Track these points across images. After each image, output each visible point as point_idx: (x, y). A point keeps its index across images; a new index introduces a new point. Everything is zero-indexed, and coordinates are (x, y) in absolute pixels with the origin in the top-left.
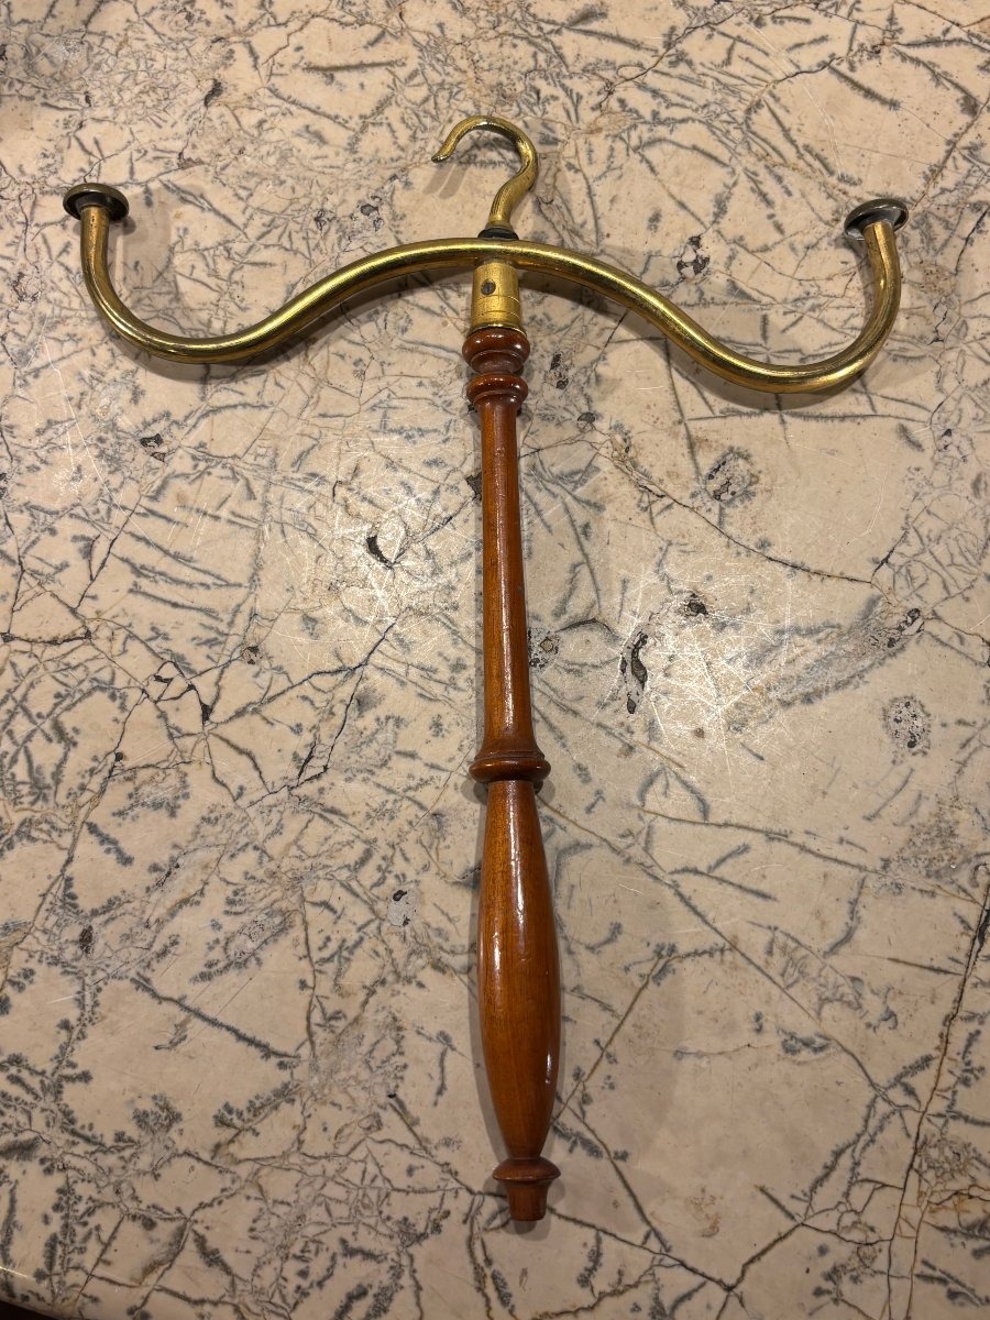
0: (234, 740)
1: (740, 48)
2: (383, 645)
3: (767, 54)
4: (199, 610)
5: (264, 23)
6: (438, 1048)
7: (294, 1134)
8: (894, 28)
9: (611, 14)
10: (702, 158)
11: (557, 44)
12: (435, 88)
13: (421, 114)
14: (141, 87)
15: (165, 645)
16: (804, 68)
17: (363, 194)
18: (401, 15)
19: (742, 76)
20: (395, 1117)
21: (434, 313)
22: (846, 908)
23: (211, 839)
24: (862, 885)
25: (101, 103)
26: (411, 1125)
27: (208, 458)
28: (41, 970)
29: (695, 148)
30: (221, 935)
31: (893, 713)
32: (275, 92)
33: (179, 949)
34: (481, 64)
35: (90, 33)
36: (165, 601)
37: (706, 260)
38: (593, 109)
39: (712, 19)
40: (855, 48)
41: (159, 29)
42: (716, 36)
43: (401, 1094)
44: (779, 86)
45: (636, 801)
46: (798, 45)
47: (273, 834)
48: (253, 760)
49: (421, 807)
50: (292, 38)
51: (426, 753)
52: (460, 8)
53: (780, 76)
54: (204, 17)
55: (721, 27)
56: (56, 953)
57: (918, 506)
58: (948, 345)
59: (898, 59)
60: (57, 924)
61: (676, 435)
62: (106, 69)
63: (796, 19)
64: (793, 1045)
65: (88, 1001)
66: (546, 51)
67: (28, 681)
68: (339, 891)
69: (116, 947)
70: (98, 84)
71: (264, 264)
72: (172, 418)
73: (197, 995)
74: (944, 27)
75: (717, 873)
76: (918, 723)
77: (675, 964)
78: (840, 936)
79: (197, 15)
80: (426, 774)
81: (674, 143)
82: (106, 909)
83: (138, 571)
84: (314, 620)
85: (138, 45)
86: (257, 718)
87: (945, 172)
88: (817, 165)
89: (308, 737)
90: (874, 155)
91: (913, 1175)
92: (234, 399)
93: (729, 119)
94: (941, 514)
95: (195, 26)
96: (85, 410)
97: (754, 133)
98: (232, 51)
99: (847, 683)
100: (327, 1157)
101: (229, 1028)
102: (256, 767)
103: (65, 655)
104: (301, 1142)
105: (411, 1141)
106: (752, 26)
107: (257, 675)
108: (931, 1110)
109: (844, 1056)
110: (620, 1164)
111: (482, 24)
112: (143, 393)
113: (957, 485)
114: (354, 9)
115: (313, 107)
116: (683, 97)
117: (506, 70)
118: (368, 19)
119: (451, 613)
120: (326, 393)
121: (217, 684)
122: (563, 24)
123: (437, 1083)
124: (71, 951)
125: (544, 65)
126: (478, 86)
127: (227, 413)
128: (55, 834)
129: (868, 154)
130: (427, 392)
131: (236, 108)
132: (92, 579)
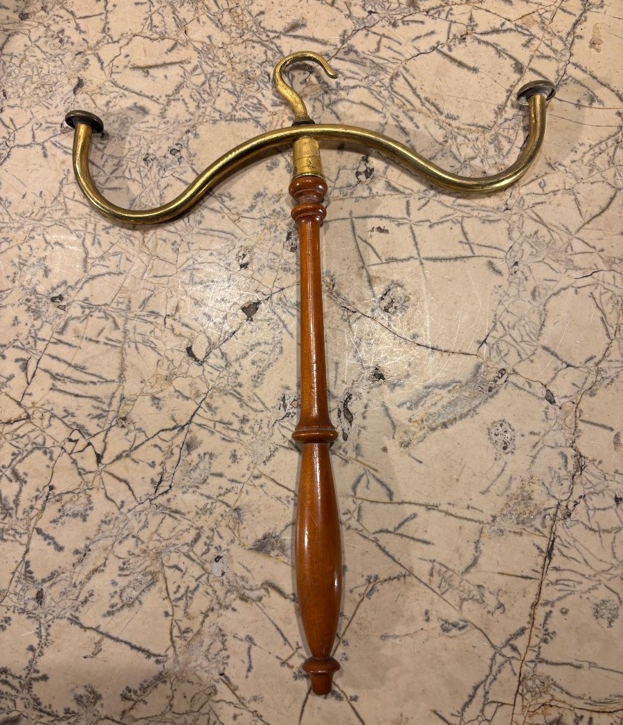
1: (385, 41)
2: (200, 411)
3: (400, 44)
4: (91, 397)
5: (105, 41)
6: (247, 644)
7: (167, 701)
8: (473, 24)
9: (308, 24)
10: (366, 109)
11: (278, 45)
12: (209, 76)
13: (202, 92)
14: (35, 85)
15: (73, 420)
16: (422, 51)
17: (171, 143)
18: (186, 32)
19: (387, 58)
20: (224, 687)
21: (216, 211)
22: (472, 545)
23: (107, 533)
24: (481, 532)
25: (12, 96)
26: (234, 690)
28: (15, 617)
29: (362, 103)
30: (118, 589)
31: (493, 431)
32: (115, 84)
33: (94, 599)
34: (234, 60)
35: (4, 55)
36: (71, 394)
37: (372, 170)
38: (301, 83)
39: (367, 25)
40: (451, 37)
41: (44, 49)
42: (371, 35)
43: (227, 673)
44: (408, 63)
45: (350, 492)
46: (418, 38)
47: (143, 528)
48: (128, 484)
49: (228, 506)
50: (122, 50)
51: (229, 473)
52: (220, 26)
53: (409, 57)
54: (70, 40)
55: (373, 29)
56: (23, 607)
57: (501, 308)
58: (514, 212)
59: (476, 42)
60: (22, 589)
61: (361, 276)
62: (14, 76)
63: (416, 22)
64: (447, 626)
65: (44, 633)
66: (272, 49)
68: (183, 558)
69: (57, 600)
70: (10, 84)
71: (115, 189)
72: (69, 284)
73: (107, 624)
74: (501, 22)
75: (399, 531)
76: (508, 435)
77: (379, 586)
78: (470, 562)
79: (66, 39)
80: (229, 485)
81: (349, 101)
82: (50, 578)
84: (159, 399)
85: (32, 60)
87: (507, 109)
88: (433, 109)
89: (159, 469)
90: (466, 101)
91: (519, 696)
93: (381, 85)
94: (515, 312)
95: (65, 46)
96: (17, 283)
97: (396, 92)
98: (87, 60)
99: (466, 415)
100: (187, 713)
101: (126, 643)
102: (130, 489)
104: (171, 706)
105: (234, 699)
106: (391, 27)
108: (527, 658)
109: (476, 631)
110: (354, 703)
111: (233, 35)
112: (50, 270)
113: (523, 294)
114: (158, 30)
115: (138, 92)
116: (353, 72)
117: (249, 62)
118: (167, 36)
119: (238, 389)
122: (281, 33)
123: (247, 665)
124: (31, 605)
125: (271, 58)
126: (233, 73)
127: (99, 279)
128: (17, 537)
129: (462, 101)
131: (92, 94)
132: (28, 384)
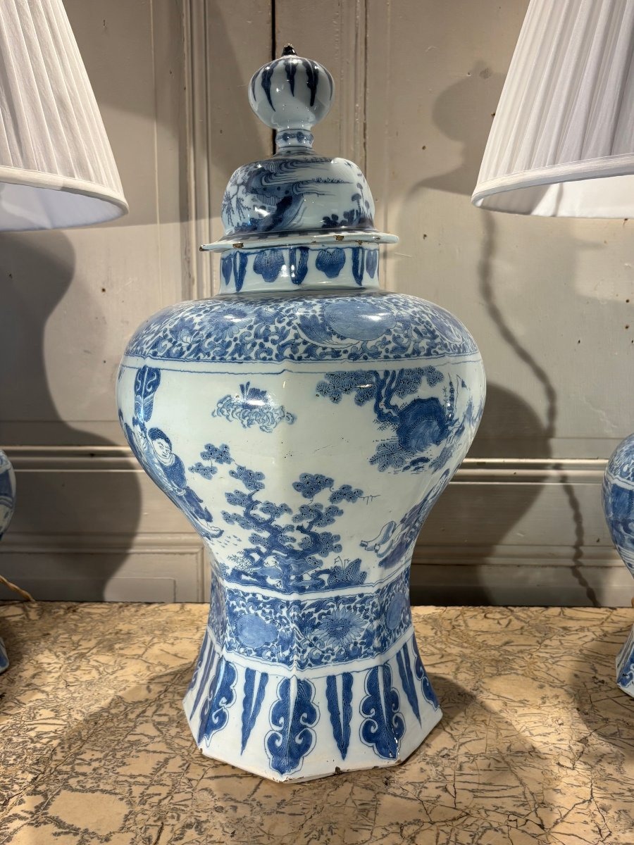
0: (562, 832)
27: (472, 755)
67: (453, 834)
83: (472, 791)
86: (564, 823)
92: (469, 739)
103: (463, 822)
107: (551, 810)
120: (502, 731)
121: (537, 816)
130: (541, 724)
